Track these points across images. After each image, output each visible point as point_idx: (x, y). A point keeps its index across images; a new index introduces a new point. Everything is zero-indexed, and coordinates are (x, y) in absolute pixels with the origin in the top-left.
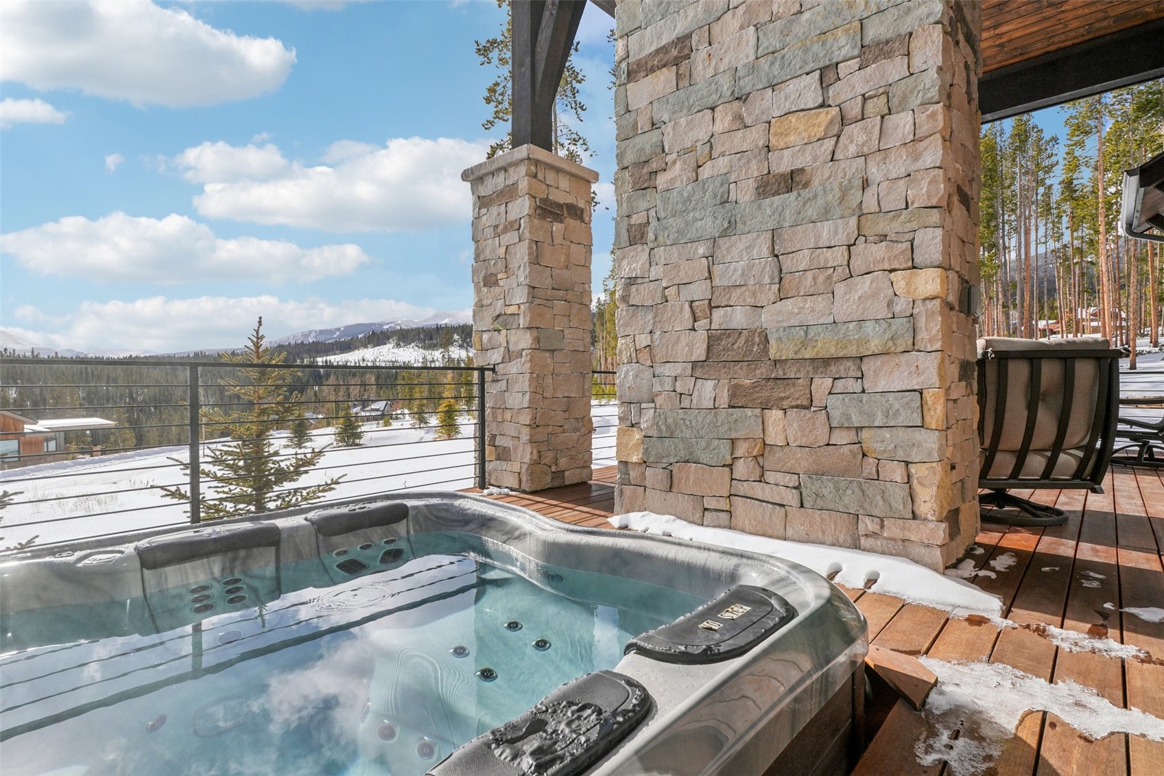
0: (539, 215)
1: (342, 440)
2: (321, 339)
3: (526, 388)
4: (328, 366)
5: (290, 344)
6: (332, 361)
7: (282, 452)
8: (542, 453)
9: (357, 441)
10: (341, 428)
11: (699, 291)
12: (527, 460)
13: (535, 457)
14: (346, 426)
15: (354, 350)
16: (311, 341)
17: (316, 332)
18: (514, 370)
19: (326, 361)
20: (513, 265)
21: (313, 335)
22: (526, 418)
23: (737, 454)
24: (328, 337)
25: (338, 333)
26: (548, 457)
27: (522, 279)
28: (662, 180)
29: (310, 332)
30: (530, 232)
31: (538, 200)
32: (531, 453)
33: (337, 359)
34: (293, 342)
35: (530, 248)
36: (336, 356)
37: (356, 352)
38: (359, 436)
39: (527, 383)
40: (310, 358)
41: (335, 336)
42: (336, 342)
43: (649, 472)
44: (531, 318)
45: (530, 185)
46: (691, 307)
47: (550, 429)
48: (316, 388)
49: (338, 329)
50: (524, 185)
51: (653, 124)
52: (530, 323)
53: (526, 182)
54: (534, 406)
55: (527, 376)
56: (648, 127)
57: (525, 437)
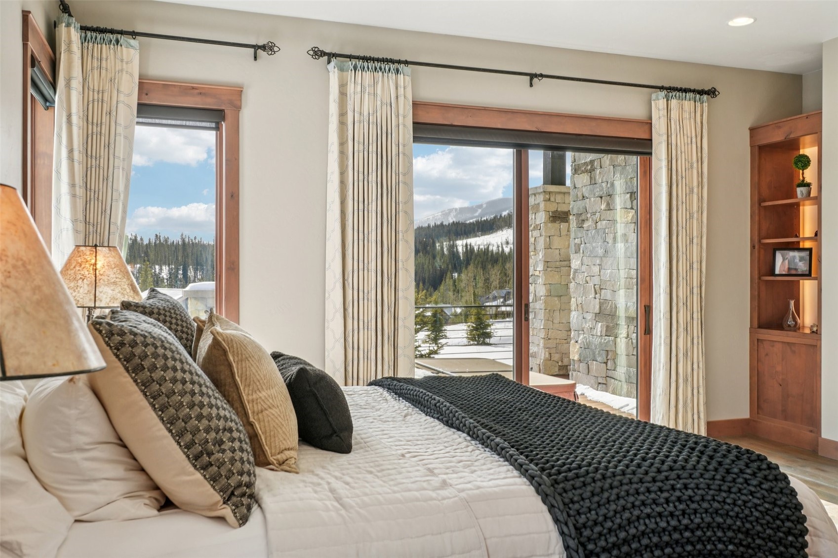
0: (551, 221)
1: (473, 339)
2: (461, 219)
3: (542, 318)
4: (469, 251)
5: (429, 226)
6: (473, 244)
7: (422, 345)
8: (552, 354)
9: (487, 340)
10: (473, 327)
11: (596, 280)
12: (543, 358)
13: (547, 355)
14: (477, 325)
15: (497, 231)
16: (451, 221)
17: (456, 210)
18: (538, 307)
19: (466, 245)
20: (538, 248)
21: (453, 214)
22: (542, 335)
23: (609, 358)
24: (469, 215)
25: (480, 211)
26: (556, 357)
27: (541, 257)
28: (585, 225)
29: (451, 211)
30: (545, 232)
31: (551, 213)
32: (545, 354)
33: (478, 242)
34: (432, 224)
35: (545, 240)
36: (477, 239)
37: (500, 233)
38: (489, 335)
39: (543, 315)
40: (450, 241)
41: (477, 214)
42: (477, 222)
43: (581, 364)
44: (545, 279)
45: (545, 206)
46: (594, 288)
47: (558, 341)
48: (456, 275)
49: (480, 206)
50: (542, 206)
51: (583, 197)
52: (545, 281)
53: (543, 205)
54: (547, 328)
55: (543, 311)
56: (581, 198)
57: (542, 345)
